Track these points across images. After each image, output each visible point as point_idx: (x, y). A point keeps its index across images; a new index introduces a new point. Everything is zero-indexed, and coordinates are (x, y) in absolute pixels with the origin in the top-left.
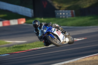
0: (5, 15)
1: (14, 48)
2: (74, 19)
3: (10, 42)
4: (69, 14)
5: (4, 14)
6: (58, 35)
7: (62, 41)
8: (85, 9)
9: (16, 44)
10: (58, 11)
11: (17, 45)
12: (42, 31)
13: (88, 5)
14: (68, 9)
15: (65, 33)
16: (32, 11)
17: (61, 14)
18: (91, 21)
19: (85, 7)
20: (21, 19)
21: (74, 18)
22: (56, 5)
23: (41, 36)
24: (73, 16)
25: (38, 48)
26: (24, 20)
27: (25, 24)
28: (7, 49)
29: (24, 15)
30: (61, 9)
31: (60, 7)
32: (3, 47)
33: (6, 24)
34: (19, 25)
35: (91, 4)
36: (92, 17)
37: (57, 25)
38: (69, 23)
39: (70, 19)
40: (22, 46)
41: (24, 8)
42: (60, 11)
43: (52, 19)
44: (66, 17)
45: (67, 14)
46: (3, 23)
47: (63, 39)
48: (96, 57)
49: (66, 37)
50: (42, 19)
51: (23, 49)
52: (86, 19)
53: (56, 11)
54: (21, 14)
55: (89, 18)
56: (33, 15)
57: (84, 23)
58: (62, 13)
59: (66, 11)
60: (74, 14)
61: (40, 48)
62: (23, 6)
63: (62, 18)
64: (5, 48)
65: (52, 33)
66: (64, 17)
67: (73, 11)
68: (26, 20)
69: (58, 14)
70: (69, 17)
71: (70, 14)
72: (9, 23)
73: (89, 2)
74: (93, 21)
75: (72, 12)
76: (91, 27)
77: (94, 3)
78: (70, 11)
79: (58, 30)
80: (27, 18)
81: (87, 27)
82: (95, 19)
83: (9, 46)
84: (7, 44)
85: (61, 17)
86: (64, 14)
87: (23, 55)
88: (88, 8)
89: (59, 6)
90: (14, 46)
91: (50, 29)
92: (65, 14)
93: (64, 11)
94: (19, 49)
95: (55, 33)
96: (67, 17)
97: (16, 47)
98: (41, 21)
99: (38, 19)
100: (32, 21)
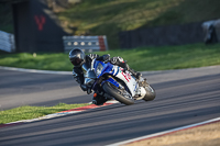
4: (94, 43)
6: (125, 81)
7: (133, 94)
8: (130, 32)
10: (69, 38)
12: (93, 73)
13: (137, 25)
14: (92, 32)
15: (137, 77)
17: (76, 44)
19: (130, 28)
21: (107, 52)
22: (65, 24)
23: (90, 84)
24: (102, 48)
30: (77, 32)
31: (75, 29)
35: (144, 20)
36: (146, 52)
42: (75, 37)
44: (87, 51)
45: (90, 44)
53: (64, 38)
55: (140, 53)
56: (14, 47)
58: (79, 42)
59: (88, 37)
60: (106, 43)
65: (114, 77)
67: (104, 37)
69: (69, 44)
70: (94, 50)
71: (97, 44)
73: (141, 18)
74: (149, 59)
75: (101, 40)
78: (96, 37)
79: (124, 71)
82: (152, 55)
86: (83, 44)
88: (138, 30)
89: (72, 25)
91: (109, 68)
92: (86, 43)
93: (83, 37)
96: (90, 51)
98: (32, 60)
99: (26, 56)
100: (11, 60)
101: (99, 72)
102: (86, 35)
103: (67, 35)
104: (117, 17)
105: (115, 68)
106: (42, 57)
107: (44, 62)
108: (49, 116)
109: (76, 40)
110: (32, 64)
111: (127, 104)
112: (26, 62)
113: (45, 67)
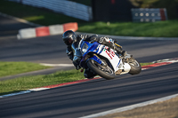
0: (41, 17)
1: (57, 76)
2: (166, 25)
3: (49, 65)
4: (156, 15)
5: (39, 15)
6: (108, 58)
7: (116, 69)
9: (60, 70)
10: (136, 10)
11: (61, 72)
12: (79, 52)
14: (155, 5)
15: (123, 54)
16: (90, 9)
17: (142, 15)
20: (70, 24)
21: (167, 22)
24: (163, 18)
28: (44, 78)
29: (76, 16)
30: (143, 5)
31: (141, 3)
32: (37, 74)
33: (42, 34)
37: (108, 40)
38: (157, 31)
40: (71, 74)
41: (74, 4)
42: (141, 9)
43: (126, 24)
44: (151, 21)
45: (153, 15)
46: (37, 32)
47: (119, 65)
49: (125, 61)
50: (108, 24)
51: (73, 79)
53: (133, 10)
54: (69, 14)
56: (91, 18)
58: (144, 13)
59: (152, 10)
60: (166, 14)
63: (144, 22)
64: (40, 76)
65: (99, 55)
66: (147, 20)
67: (165, 10)
68: (79, 26)
69: (136, 15)
70: (156, 20)
71: (159, 15)
72: (48, 31)
75: (162, 12)
78: (158, 9)
79: (108, 50)
83: (47, 74)
84: (45, 70)
85: (142, 20)
86: (147, 15)
87: (73, 90)
90: (57, 73)
92: (150, 14)
93: (147, 10)
94: (66, 79)
95: (104, 54)
96: (153, 20)
97: (60, 75)
98: (106, 28)
99: (101, 24)
100: (89, 27)
102: (150, 7)
103: (135, 7)
106: (114, 25)
107: (116, 29)
109: (142, 12)
112: (101, 29)
113: (117, 33)
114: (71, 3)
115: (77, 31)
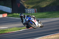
1: (0, 31)
2: (36, 14)
4: (33, 11)
8: (43, 8)
9: (1, 29)
13: (45, 6)
14: (33, 8)
16: (11, 9)
17: (28, 11)
18: (46, 15)
19: (43, 7)
20: (5, 14)
21: (37, 13)
22: (25, 5)
23: (25, 23)
25: (14, 31)
26: (6, 14)
27: (7, 17)
29: (7, 11)
30: (29, 8)
31: (28, 7)
34: (3, 18)
35: (47, 5)
36: (47, 13)
37: (34, 16)
39: (34, 14)
41: (6, 7)
42: (28, 9)
44: (31, 13)
45: (32, 11)
48: (50, 37)
49: (39, 23)
51: (6, 32)
52: (44, 14)
53: (25, 9)
54: (4, 11)
55: (46, 13)
56: (12, 12)
57: (42, 16)
59: (32, 9)
60: (36, 11)
61: (16, 31)
62: (6, 6)
63: (29, 13)
66: (30, 13)
67: (36, 9)
68: (7, 15)
69: (27, 11)
70: (33, 13)
71: (34, 11)
73: (46, 4)
74: (48, 15)
75: (35, 10)
76: (47, 19)
77: (48, 4)
78: (34, 9)
79: (34, 19)
80: (8, 13)
81: (45, 19)
82: (49, 14)
86: (30, 11)
88: (45, 7)
89: (27, 6)
91: (30, 19)
92: (31, 11)
93: (30, 9)
96: (32, 13)
97: (2, 31)
98: (17, 15)
99: (15, 14)
100: (11, 15)
101: (27, 20)
102: (31, 8)
103: (26, 8)
104: (39, 4)
105: (32, 19)
108: (21, 30)
109: (28, 10)
110: (17, 16)
111: (35, 28)
112: (15, 16)
114: (5, 7)
115: (7, 16)
